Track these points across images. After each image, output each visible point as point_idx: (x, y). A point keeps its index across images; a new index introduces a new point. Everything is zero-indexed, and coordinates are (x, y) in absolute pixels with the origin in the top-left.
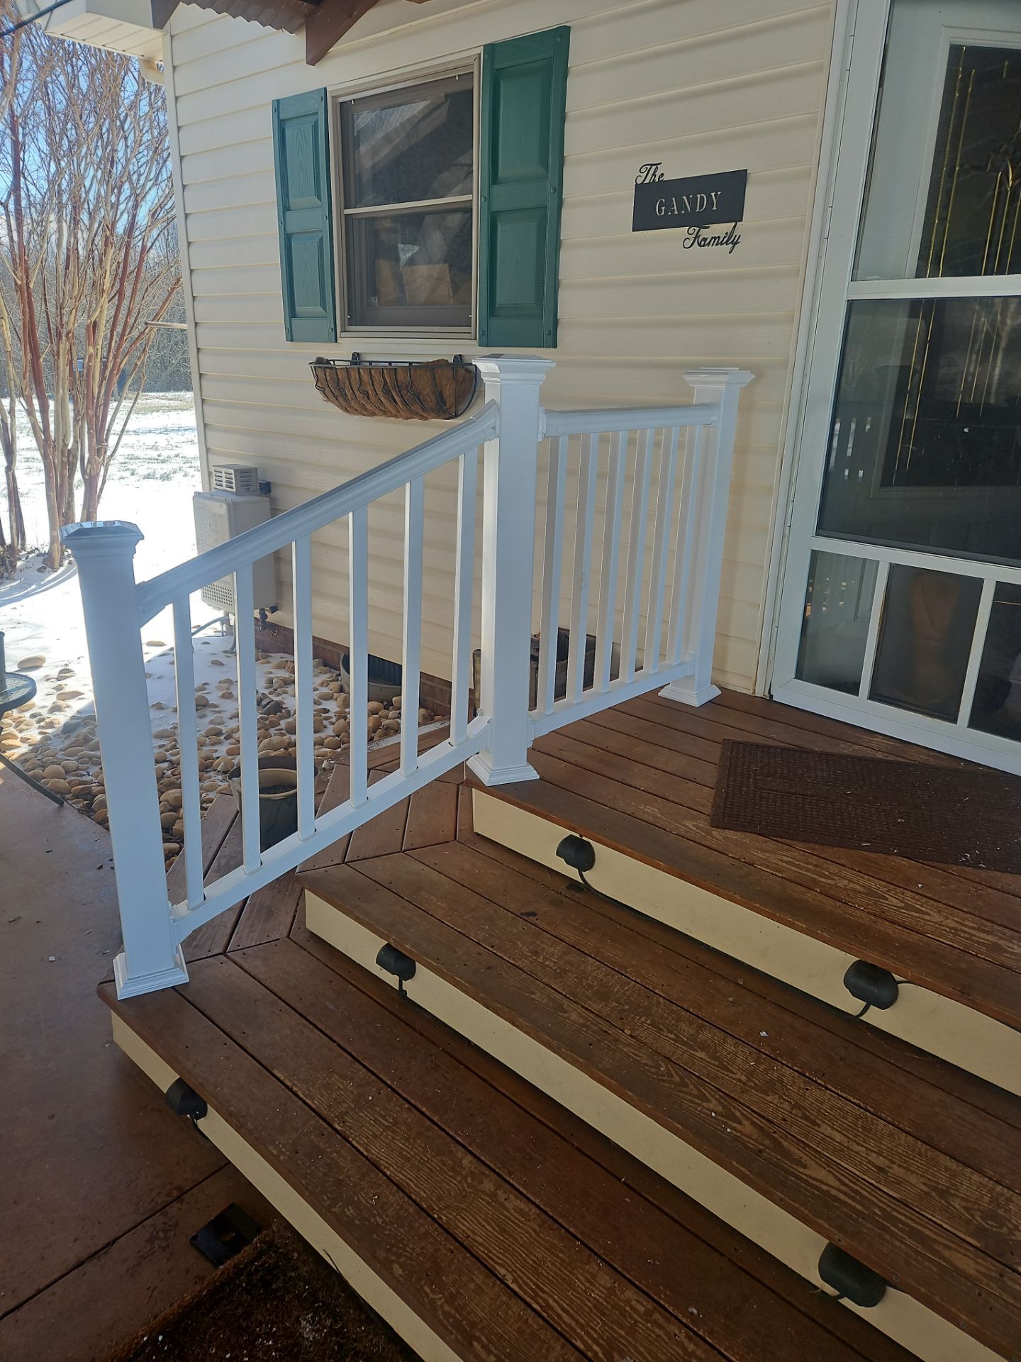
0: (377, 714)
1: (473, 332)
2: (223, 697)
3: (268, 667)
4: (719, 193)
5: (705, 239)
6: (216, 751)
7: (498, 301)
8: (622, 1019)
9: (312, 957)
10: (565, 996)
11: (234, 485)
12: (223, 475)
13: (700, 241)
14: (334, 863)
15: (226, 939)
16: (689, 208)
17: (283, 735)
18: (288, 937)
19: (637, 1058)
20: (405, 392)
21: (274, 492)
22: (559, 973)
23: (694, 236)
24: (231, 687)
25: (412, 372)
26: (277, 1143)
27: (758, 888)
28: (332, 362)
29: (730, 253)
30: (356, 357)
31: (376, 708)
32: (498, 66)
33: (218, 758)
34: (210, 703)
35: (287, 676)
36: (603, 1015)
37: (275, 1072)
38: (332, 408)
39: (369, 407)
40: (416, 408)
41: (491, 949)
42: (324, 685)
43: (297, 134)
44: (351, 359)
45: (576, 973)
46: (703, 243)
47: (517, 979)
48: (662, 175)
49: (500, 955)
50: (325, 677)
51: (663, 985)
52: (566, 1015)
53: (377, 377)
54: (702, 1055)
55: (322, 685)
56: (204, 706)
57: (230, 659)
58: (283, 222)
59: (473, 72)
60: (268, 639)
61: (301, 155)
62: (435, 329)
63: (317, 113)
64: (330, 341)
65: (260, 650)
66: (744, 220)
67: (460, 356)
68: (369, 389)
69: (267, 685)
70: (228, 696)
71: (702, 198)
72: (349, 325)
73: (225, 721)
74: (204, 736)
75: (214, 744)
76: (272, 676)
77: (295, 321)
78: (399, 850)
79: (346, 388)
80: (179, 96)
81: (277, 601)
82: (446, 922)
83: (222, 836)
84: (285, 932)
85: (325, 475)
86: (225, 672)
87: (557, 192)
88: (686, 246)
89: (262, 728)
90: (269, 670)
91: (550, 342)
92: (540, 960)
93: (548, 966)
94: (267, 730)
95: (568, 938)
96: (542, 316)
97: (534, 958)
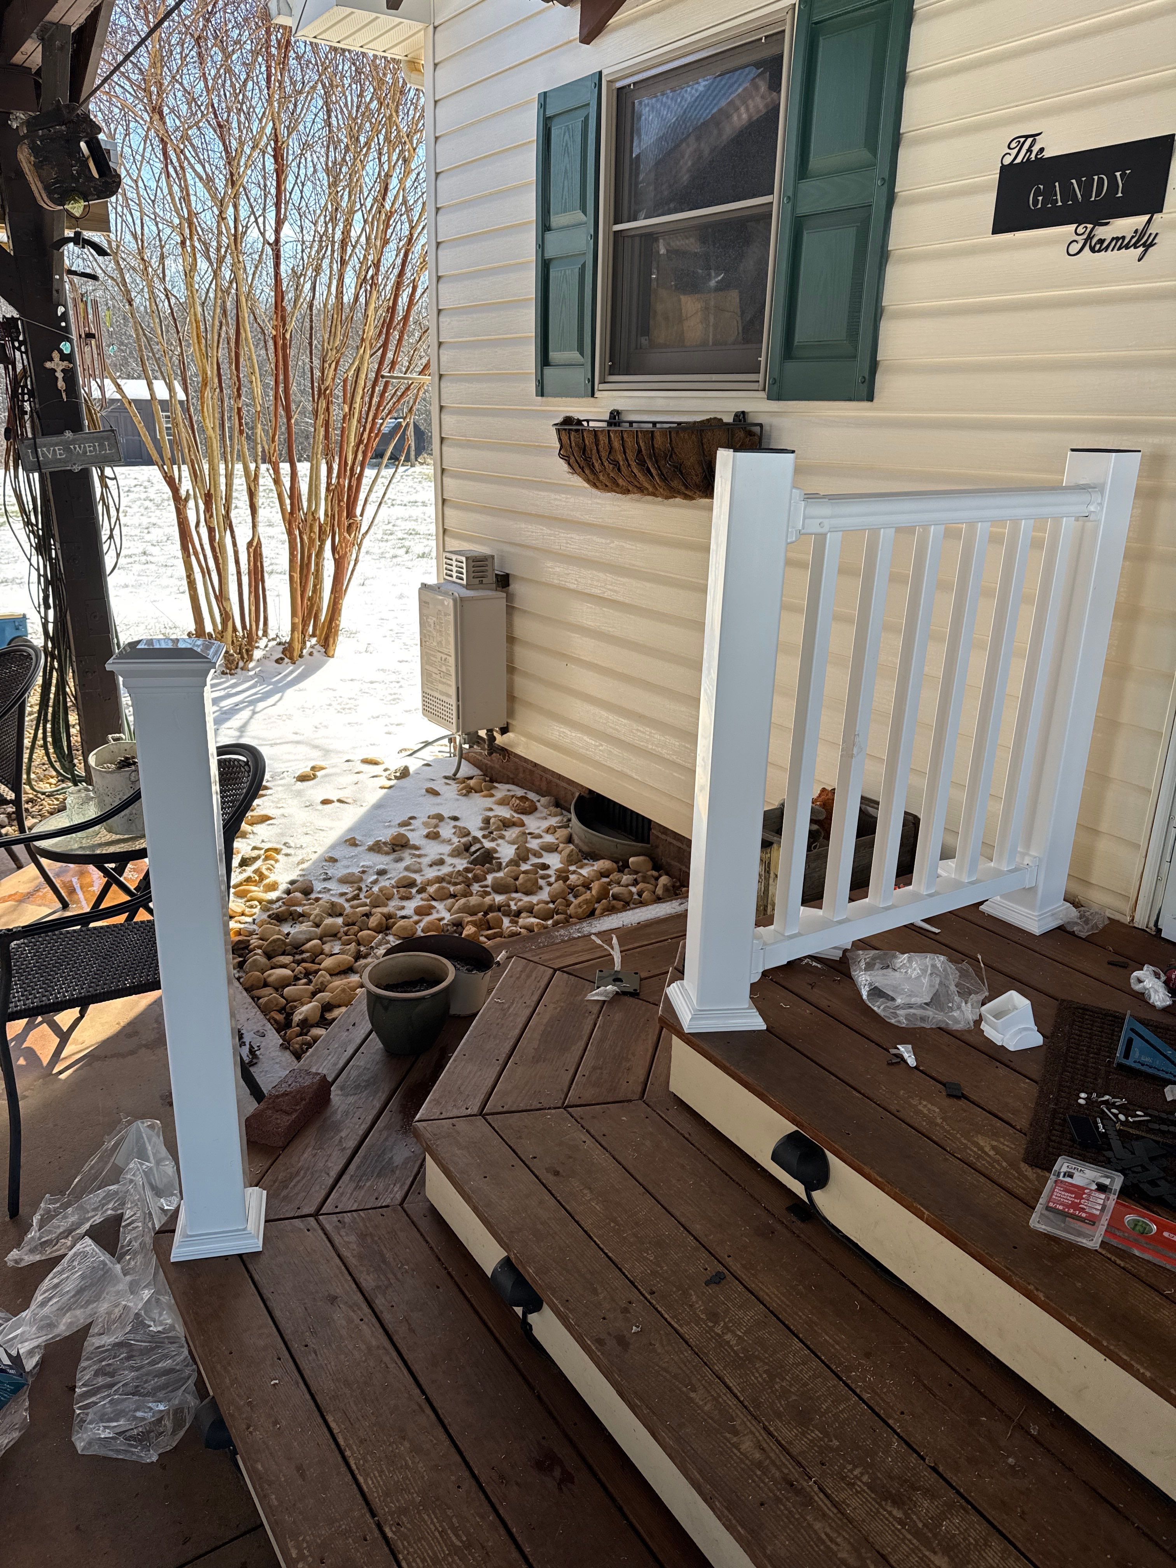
0: (608, 876)
1: (761, 380)
2: (428, 836)
3: (489, 802)
4: (1128, 172)
5: (1101, 241)
6: (403, 908)
7: (797, 339)
8: (823, 1464)
9: (424, 1243)
10: (741, 1402)
11: (464, 576)
12: (454, 563)
13: (1093, 244)
14: (469, 1112)
15: (323, 1193)
16: (1079, 196)
17: (488, 894)
18: (401, 1204)
19: (833, 1546)
20: (663, 462)
21: (514, 586)
22: (741, 1358)
23: (1085, 236)
24: (441, 824)
25: (673, 435)
26: (301, 1538)
27: (1079, 1285)
28: (585, 423)
29: (1139, 260)
30: (615, 417)
31: (608, 870)
32: (816, 19)
33: (403, 917)
34: (411, 843)
35: (508, 816)
36: (795, 1451)
37: (330, 1419)
38: (578, 481)
39: (620, 481)
40: (675, 484)
41: (649, 1297)
42: (550, 831)
43: (564, 132)
44: (607, 418)
45: (767, 1364)
47: (676, 1358)
48: (1042, 150)
49: (660, 1309)
50: (554, 821)
51: (902, 1413)
52: (735, 1439)
53: (630, 442)
55: (547, 831)
56: (402, 846)
57: (448, 787)
58: (541, 246)
59: (784, 31)
60: (497, 766)
61: (566, 159)
62: (714, 377)
63: (588, 104)
64: (585, 396)
65: (487, 779)
66: (1164, 211)
67: (743, 412)
68: (620, 458)
69: (482, 825)
70: (433, 836)
71: (1101, 181)
72: (610, 374)
73: (423, 868)
74: (393, 887)
75: (402, 898)
76: (491, 814)
77: (547, 371)
78: (559, 1105)
79: (593, 457)
80: (439, 100)
81: (509, 721)
82: (595, 1239)
83: (363, 1036)
84: (399, 1197)
85: (571, 567)
86: (438, 804)
87: (886, 185)
88: (1071, 252)
89: (463, 882)
90: (489, 806)
91: (865, 394)
92: (718, 1330)
93: (728, 1342)
94: (468, 886)
95: (771, 1298)
96: (855, 357)
97: (710, 1324)
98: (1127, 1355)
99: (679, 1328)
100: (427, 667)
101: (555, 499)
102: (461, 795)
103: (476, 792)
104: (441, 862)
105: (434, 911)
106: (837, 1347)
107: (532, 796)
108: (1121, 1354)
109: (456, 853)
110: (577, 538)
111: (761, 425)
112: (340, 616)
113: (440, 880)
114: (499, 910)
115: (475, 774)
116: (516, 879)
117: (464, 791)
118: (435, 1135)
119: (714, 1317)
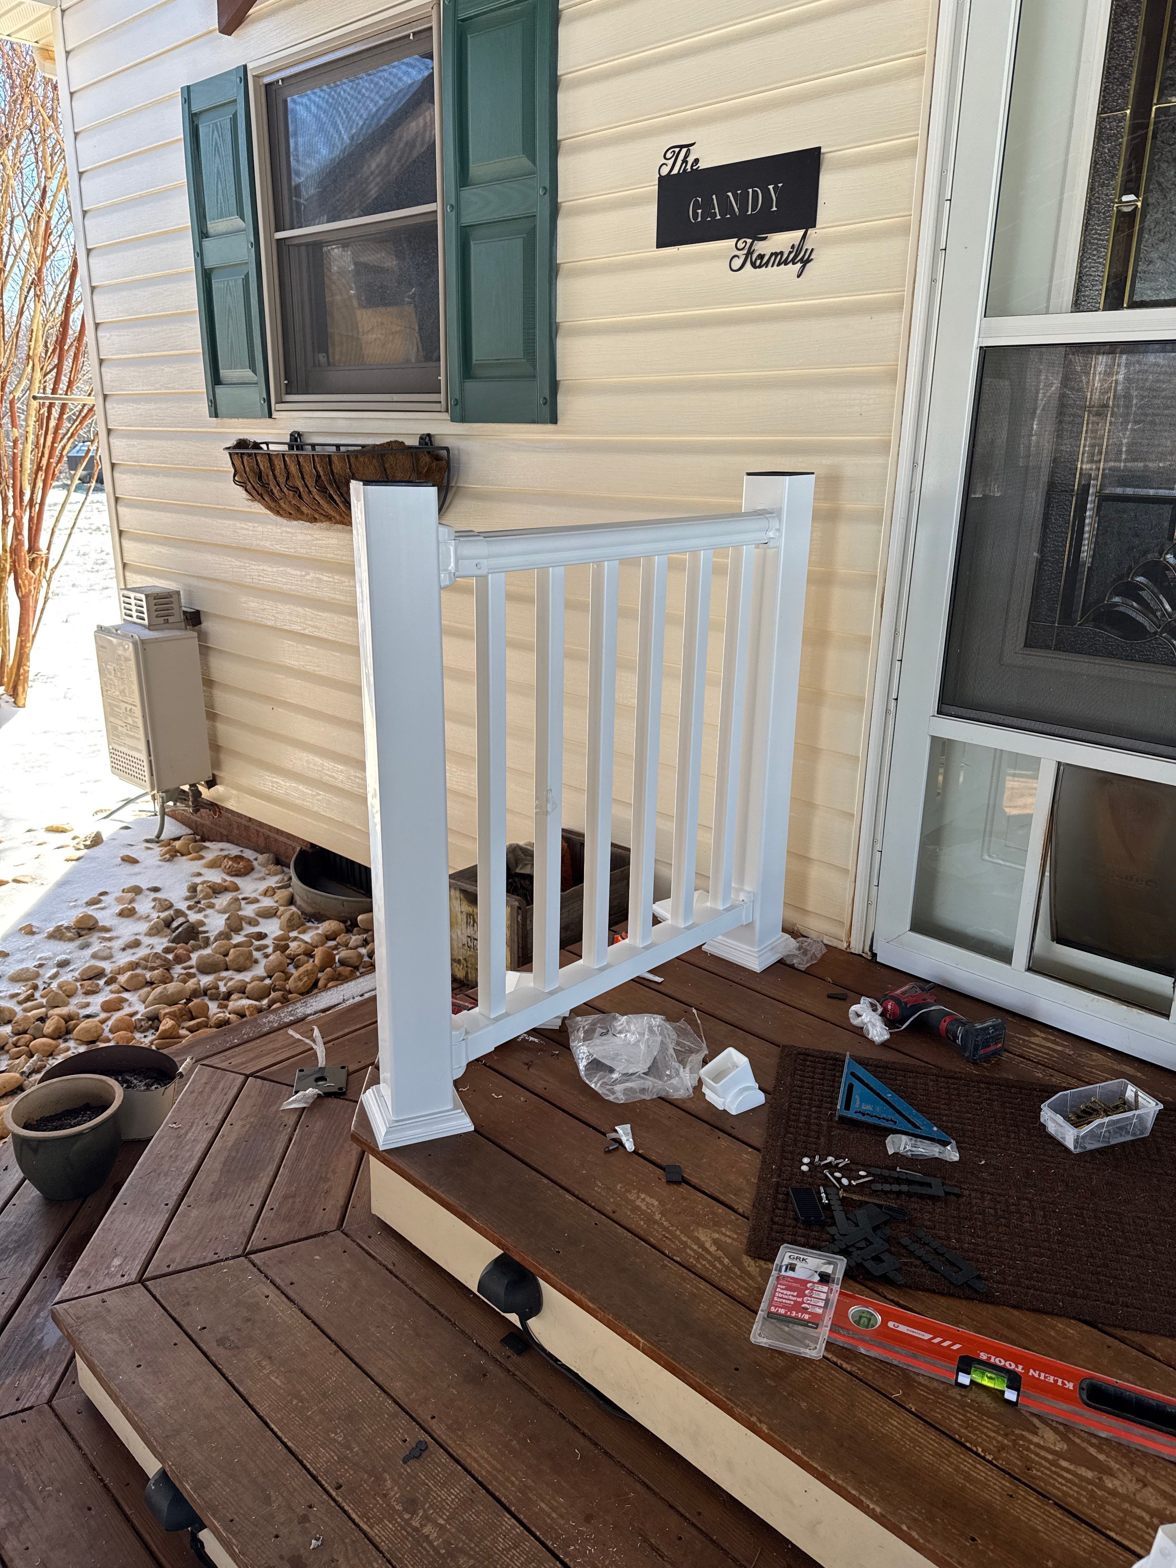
0: (334, 939)
1: (443, 400)
2: (121, 914)
3: (197, 866)
4: (780, 185)
5: (761, 257)
6: (88, 1005)
7: (475, 357)
9: (75, 1451)
11: (145, 616)
12: (133, 601)
13: (754, 259)
14: (125, 1280)
16: (737, 210)
17: (191, 976)
18: (49, 1402)
20: (345, 488)
21: (207, 624)
22: (442, 1556)
23: (745, 252)
24: (138, 897)
25: (352, 460)
28: (264, 447)
29: (799, 276)
30: (296, 441)
31: (334, 932)
32: (462, 16)
33: (88, 1016)
34: (100, 924)
35: (219, 881)
38: (258, 508)
39: (304, 509)
41: (334, 1494)
42: (269, 894)
43: (213, 130)
44: (288, 441)
46: (758, 262)
48: (697, 161)
49: (346, 1508)
50: (273, 881)
53: (308, 468)
55: (265, 894)
56: (90, 929)
57: (150, 852)
58: (200, 254)
59: (431, 28)
60: (208, 823)
61: (217, 160)
62: (396, 397)
63: (235, 101)
64: (263, 417)
65: (198, 837)
66: (818, 226)
67: (429, 435)
68: (299, 484)
69: (188, 894)
70: (128, 913)
71: (755, 194)
72: (287, 393)
73: (114, 954)
74: (77, 980)
75: (87, 993)
76: (198, 880)
77: (219, 390)
78: (240, 1252)
79: (271, 483)
80: (75, 92)
81: (216, 773)
82: (273, 1426)
83: (17, 1182)
84: (47, 1393)
85: (266, 602)
86: (135, 874)
87: (548, 193)
88: (734, 268)
89: (161, 966)
90: (197, 870)
91: (548, 416)
92: (416, 1523)
93: (428, 1536)
94: (168, 970)
95: (479, 1464)
96: (534, 377)
97: (407, 1516)
98: (855, 1489)
99: (369, 1530)
100: (112, 719)
101: (242, 528)
102: (165, 860)
103: (182, 855)
104: (136, 944)
105: (125, 1005)
106: (554, 1515)
107: (249, 854)
108: (849, 1489)
109: (154, 931)
110: (270, 569)
111: (447, 449)
112: (29, 661)
113: (133, 966)
114: (205, 994)
115: (184, 833)
116: (226, 955)
117: (167, 856)
118: (78, 1318)
119: (411, 1505)
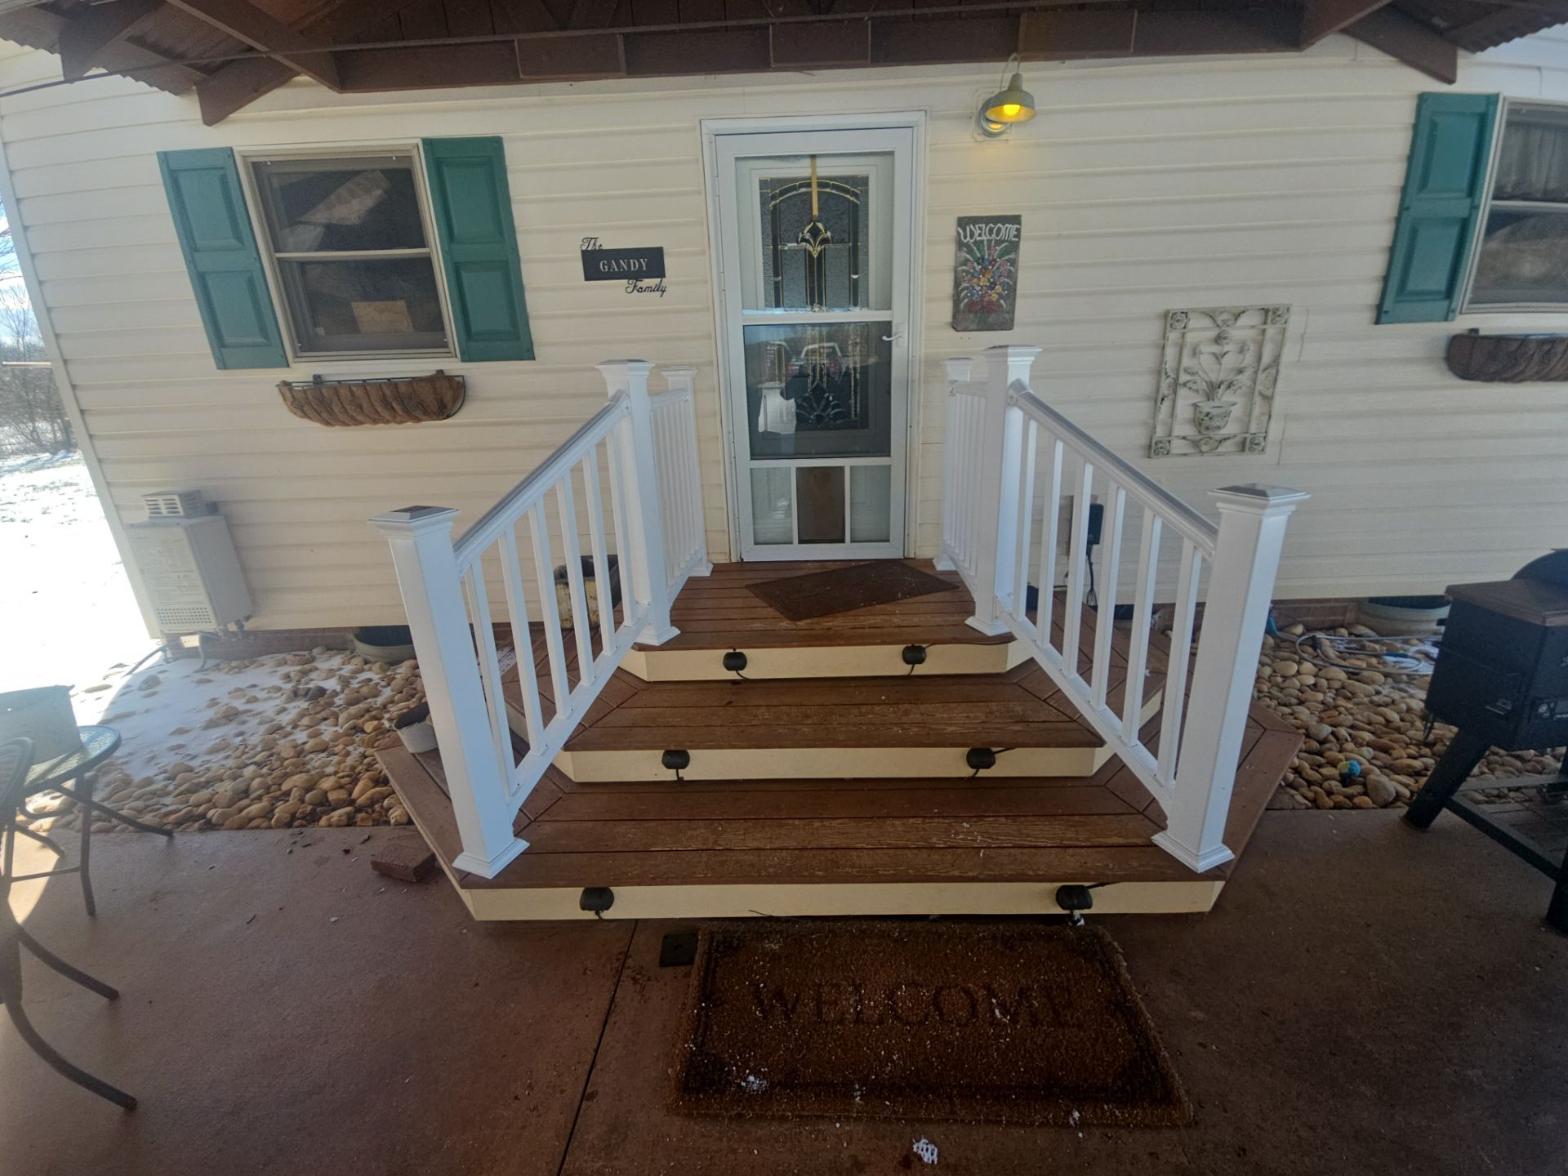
1: (452, 350)
2: (248, 702)
3: (268, 668)
4: (646, 260)
7: (476, 327)
10: (792, 725)
11: (180, 510)
12: (162, 502)
14: (582, 730)
16: (625, 268)
22: (777, 718)
24: (247, 692)
28: (294, 384)
29: (661, 297)
30: (318, 379)
33: (305, 743)
34: (239, 710)
35: (299, 669)
36: (817, 723)
42: (346, 663)
43: (197, 185)
44: (313, 380)
45: (783, 715)
46: (640, 290)
48: (601, 245)
50: (340, 658)
51: (826, 701)
54: (870, 716)
55: (343, 664)
58: (192, 262)
59: (413, 156)
63: (227, 169)
64: (282, 367)
67: (441, 370)
68: (363, 402)
70: (253, 700)
71: (635, 262)
72: (302, 351)
73: (275, 717)
74: (266, 735)
77: (226, 351)
81: (254, 609)
86: (222, 685)
88: (628, 292)
90: (271, 670)
91: (527, 357)
96: (519, 338)
104: (284, 709)
109: (289, 701)
111: (462, 376)
113: (300, 716)
116: (358, 693)
